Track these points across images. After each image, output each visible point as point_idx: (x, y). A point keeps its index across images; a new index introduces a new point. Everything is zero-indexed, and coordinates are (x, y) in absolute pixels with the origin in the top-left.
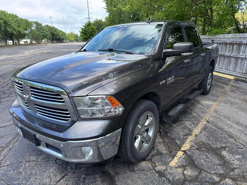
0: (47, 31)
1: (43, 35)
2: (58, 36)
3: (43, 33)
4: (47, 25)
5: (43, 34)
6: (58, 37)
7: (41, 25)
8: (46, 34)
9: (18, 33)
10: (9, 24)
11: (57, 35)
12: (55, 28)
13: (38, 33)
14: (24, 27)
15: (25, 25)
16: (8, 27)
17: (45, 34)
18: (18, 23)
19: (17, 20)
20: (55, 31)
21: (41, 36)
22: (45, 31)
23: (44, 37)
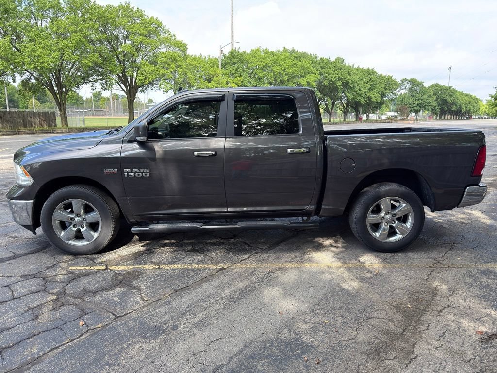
0: (430, 96)
1: (421, 104)
2: (456, 106)
3: (420, 100)
4: (437, 83)
5: (419, 102)
6: (453, 108)
7: (420, 84)
8: (428, 101)
9: (366, 101)
10: (352, 86)
11: (454, 103)
12: (452, 88)
13: (411, 100)
14: (381, 89)
15: (384, 86)
16: (348, 92)
17: (423, 102)
18: (372, 83)
19: (371, 79)
20: (451, 96)
21: (415, 105)
22: (425, 97)
23: (422, 107)
